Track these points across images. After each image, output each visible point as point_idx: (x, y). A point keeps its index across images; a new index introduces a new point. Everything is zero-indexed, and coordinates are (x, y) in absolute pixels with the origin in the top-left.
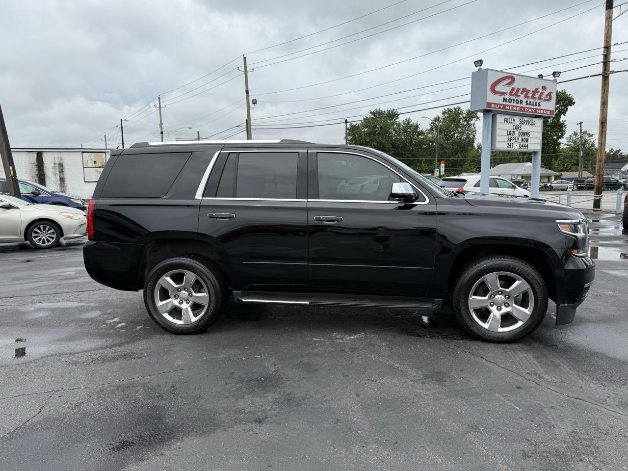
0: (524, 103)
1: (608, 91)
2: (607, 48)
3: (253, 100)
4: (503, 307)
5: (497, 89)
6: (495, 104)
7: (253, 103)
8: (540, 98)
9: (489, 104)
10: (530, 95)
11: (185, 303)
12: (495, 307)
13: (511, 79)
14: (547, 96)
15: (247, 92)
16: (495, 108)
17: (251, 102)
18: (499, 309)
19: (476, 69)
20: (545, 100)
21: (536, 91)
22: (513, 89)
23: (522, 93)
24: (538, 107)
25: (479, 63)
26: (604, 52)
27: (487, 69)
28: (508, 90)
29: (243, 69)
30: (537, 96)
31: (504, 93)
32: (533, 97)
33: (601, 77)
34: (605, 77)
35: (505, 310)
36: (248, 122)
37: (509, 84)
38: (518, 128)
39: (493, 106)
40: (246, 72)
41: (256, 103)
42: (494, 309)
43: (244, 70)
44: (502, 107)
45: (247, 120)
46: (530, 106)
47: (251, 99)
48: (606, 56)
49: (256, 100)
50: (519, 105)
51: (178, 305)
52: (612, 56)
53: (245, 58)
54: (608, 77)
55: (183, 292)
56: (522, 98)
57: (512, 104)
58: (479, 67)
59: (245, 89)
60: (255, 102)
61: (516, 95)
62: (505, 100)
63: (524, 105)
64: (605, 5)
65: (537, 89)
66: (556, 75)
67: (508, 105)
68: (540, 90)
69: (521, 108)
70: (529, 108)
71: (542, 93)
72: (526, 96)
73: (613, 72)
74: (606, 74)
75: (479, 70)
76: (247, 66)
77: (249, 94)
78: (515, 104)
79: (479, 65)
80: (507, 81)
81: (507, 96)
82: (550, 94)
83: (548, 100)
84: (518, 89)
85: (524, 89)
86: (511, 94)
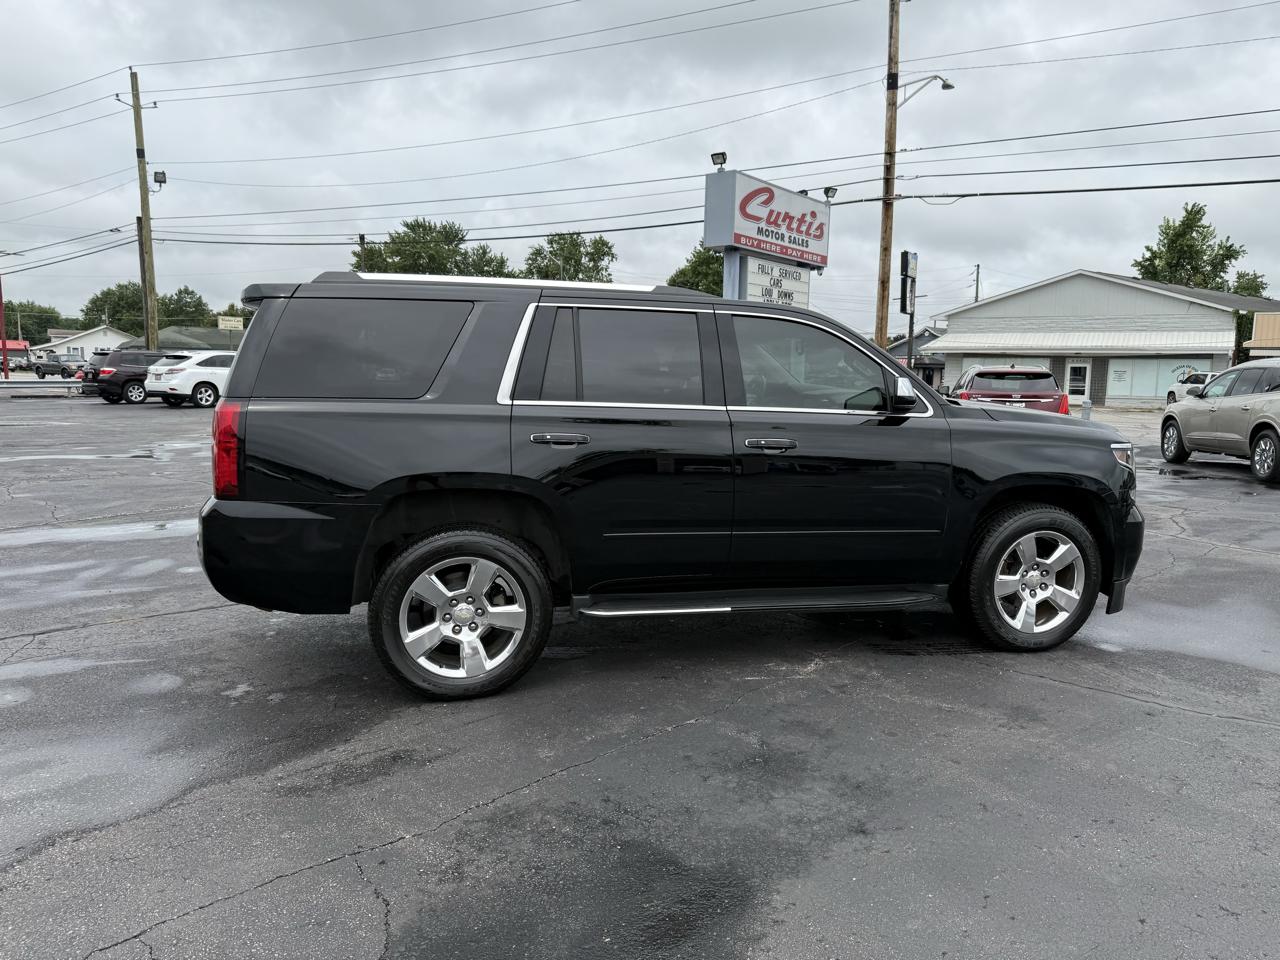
0: (786, 239)
1: (891, 228)
2: (890, 154)
3: (156, 173)
4: (1038, 591)
5: (750, 210)
6: (746, 237)
7: (156, 181)
8: (808, 233)
9: (738, 237)
10: (795, 225)
11: (465, 629)
12: (1028, 591)
13: (768, 192)
14: (817, 229)
15: (141, 153)
16: (746, 244)
17: (150, 179)
18: (1033, 595)
19: (714, 169)
20: (815, 236)
21: (802, 220)
22: (772, 212)
23: (784, 220)
24: (804, 249)
25: (719, 158)
26: (885, 161)
27: (734, 172)
28: (763, 212)
29: (129, 99)
30: (804, 228)
31: (757, 219)
32: (799, 231)
33: (880, 203)
34: (888, 205)
35: (1041, 595)
36: (142, 223)
37: (766, 203)
38: (777, 283)
39: (743, 240)
40: (137, 108)
41: (165, 182)
42: (1026, 594)
43: (131, 102)
44: (755, 243)
45: (139, 219)
46: (794, 246)
47: (151, 171)
48: (889, 169)
49: (163, 173)
50: (779, 242)
51: (451, 634)
52: (898, 171)
53: (134, 76)
54: (891, 204)
55: (463, 605)
56: (783, 230)
57: (769, 239)
58: (719, 166)
59: (135, 148)
60: (161, 178)
61: (775, 223)
62: (760, 231)
63: (786, 244)
64: (886, 82)
65: (804, 216)
66: (830, 194)
67: (764, 242)
68: (808, 219)
69: (782, 247)
70: (793, 249)
71: (811, 224)
72: (789, 228)
73: (900, 197)
74: (889, 199)
75: (721, 170)
76: (141, 95)
77: (147, 159)
78: (774, 241)
79: (719, 161)
80: (764, 197)
81: (763, 225)
82: (821, 227)
83: (819, 237)
84: (779, 214)
85: (787, 214)
86: (768, 222)
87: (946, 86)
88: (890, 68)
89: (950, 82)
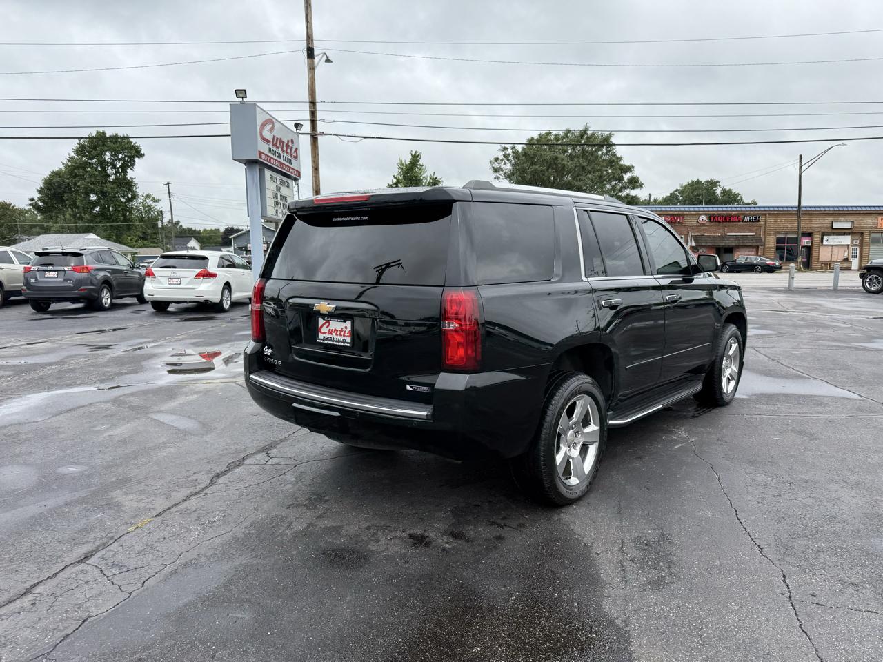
0: (282, 158)
2: (313, 103)
5: (264, 134)
6: (264, 154)
8: (291, 155)
9: (260, 153)
10: (285, 148)
13: (271, 122)
14: (294, 152)
16: (264, 159)
20: (294, 157)
21: (288, 145)
22: (274, 137)
23: (280, 144)
24: (290, 165)
25: (241, 93)
26: (310, 108)
27: (253, 105)
28: (270, 137)
30: (289, 151)
31: (268, 141)
32: (287, 152)
33: (309, 137)
34: (314, 138)
37: (271, 130)
38: (279, 189)
39: (263, 156)
44: (268, 159)
46: (286, 163)
48: (313, 113)
50: (279, 159)
54: (316, 138)
56: (280, 151)
57: (274, 157)
58: (241, 99)
61: (276, 145)
62: (270, 151)
63: (282, 161)
64: (305, 53)
65: (288, 141)
67: (274, 159)
68: (290, 144)
69: (281, 164)
70: (286, 165)
71: (291, 148)
72: (282, 150)
73: (322, 134)
74: (316, 135)
75: (243, 102)
78: (276, 158)
79: (241, 95)
80: (269, 126)
81: (271, 146)
82: (296, 149)
83: (296, 157)
84: (277, 139)
85: (281, 139)
86: (273, 145)
87: (328, 61)
88: (308, 43)
89: (330, 58)
